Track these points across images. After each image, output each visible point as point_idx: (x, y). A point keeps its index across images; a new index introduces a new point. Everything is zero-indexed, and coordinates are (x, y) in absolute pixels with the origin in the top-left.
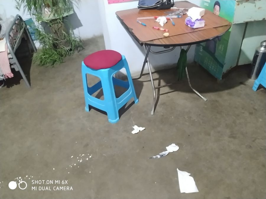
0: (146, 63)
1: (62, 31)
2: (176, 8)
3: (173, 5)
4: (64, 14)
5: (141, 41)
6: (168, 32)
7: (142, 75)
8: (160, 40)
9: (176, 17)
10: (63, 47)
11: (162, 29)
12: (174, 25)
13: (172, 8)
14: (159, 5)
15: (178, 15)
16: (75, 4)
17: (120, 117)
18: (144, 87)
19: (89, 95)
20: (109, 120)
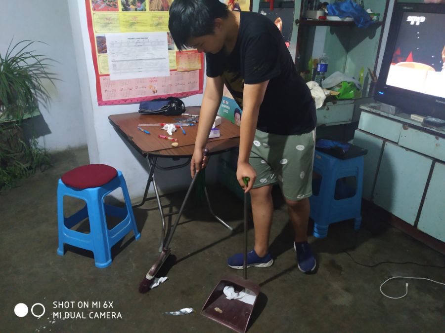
0: (151, 182)
1: (19, 139)
2: (188, 114)
3: (184, 111)
4: (25, 116)
5: (144, 151)
6: (177, 141)
7: (145, 198)
8: (168, 150)
9: (187, 125)
10: (18, 164)
11: (170, 138)
12: (185, 134)
13: (183, 114)
14: (166, 111)
15: (190, 122)
16: (41, 103)
17: (113, 259)
18: (149, 217)
19: (66, 228)
20: (96, 263)
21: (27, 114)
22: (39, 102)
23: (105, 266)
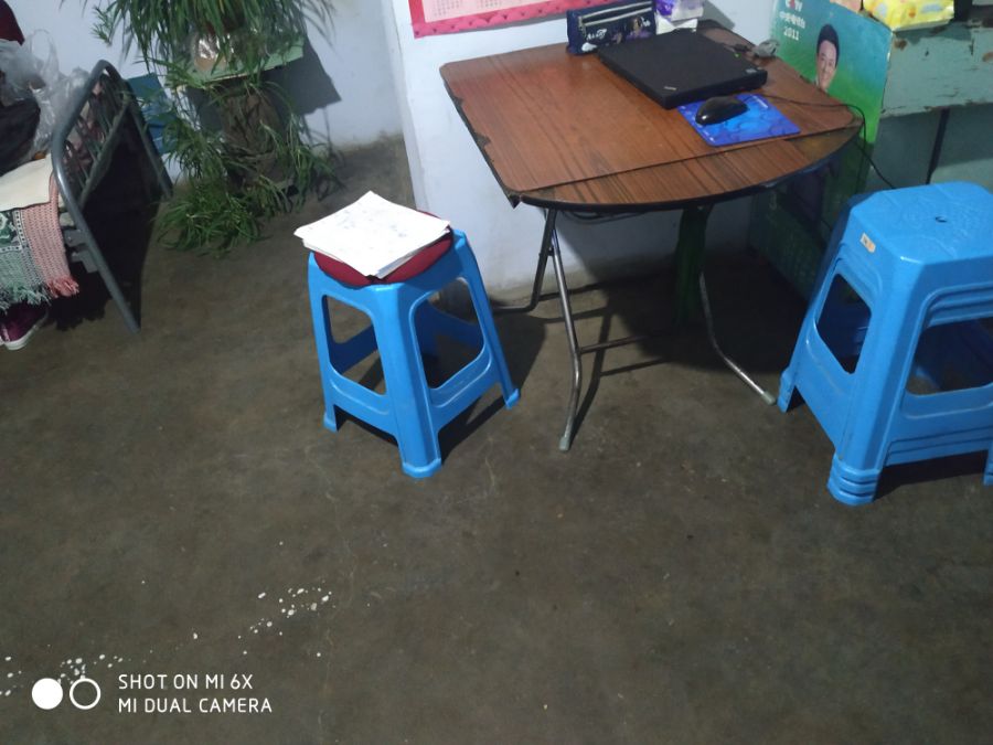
1: (262, 122)
4: (269, 61)
10: (265, 181)
16: (310, 20)
18: (546, 343)
19: (335, 372)
20: (404, 465)
21: (276, 55)
22: (307, 21)
23: (423, 473)
